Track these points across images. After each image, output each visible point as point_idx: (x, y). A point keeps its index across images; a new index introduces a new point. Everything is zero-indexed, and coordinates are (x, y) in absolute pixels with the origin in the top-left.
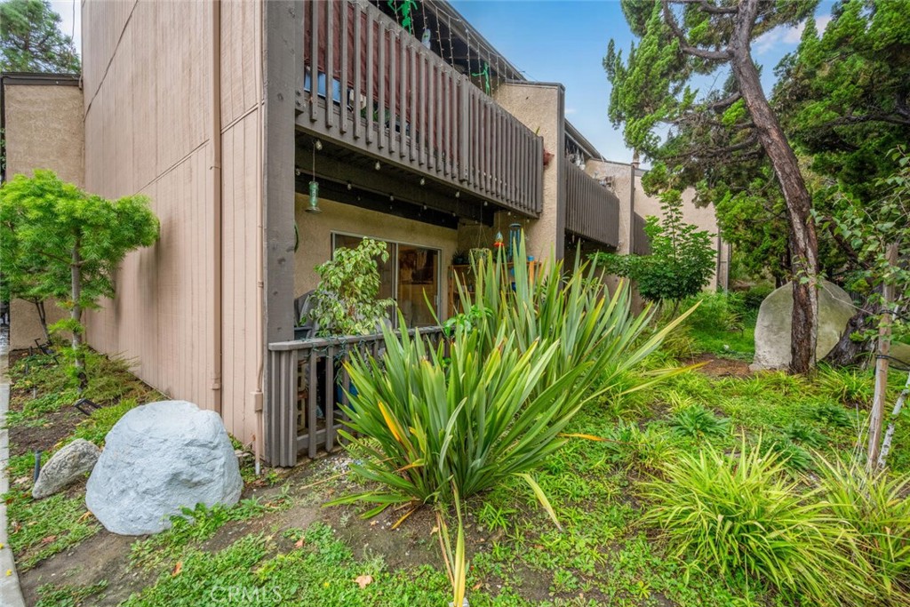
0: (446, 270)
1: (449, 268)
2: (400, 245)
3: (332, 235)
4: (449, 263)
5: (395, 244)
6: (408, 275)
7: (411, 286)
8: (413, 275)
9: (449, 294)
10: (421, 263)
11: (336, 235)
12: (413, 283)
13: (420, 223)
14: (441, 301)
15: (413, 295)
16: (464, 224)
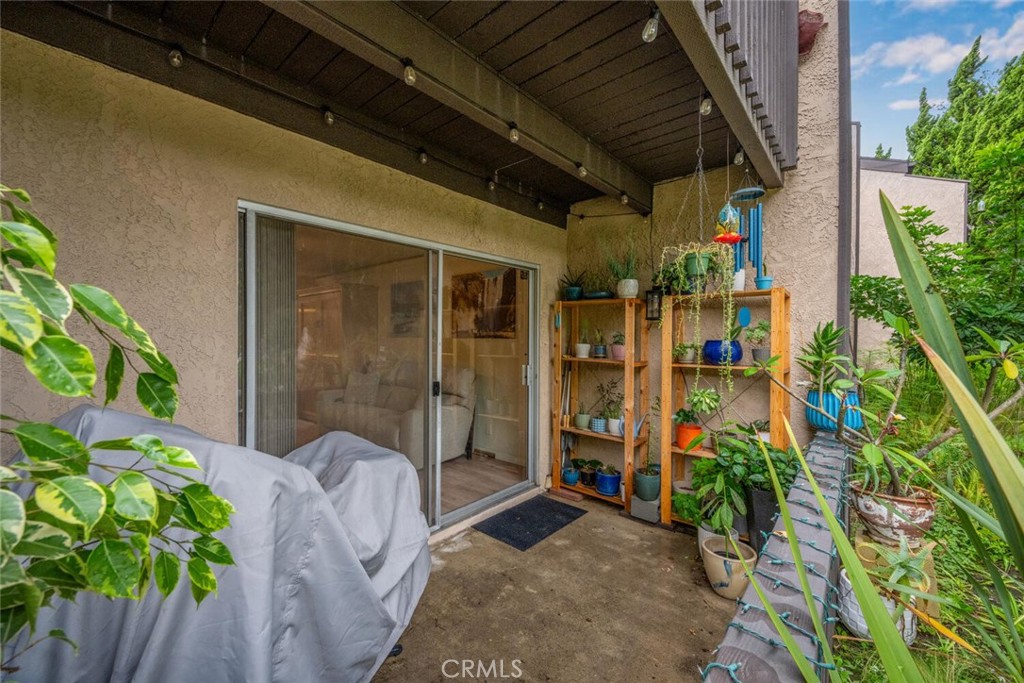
0: (546, 310)
1: (552, 306)
2: (448, 255)
3: (243, 217)
4: (552, 296)
5: (436, 252)
6: (468, 320)
7: (473, 340)
8: (477, 321)
9: (552, 362)
10: (492, 299)
11: (261, 218)
12: (476, 337)
13: (492, 208)
14: (536, 377)
15: (477, 359)
16: (582, 217)
